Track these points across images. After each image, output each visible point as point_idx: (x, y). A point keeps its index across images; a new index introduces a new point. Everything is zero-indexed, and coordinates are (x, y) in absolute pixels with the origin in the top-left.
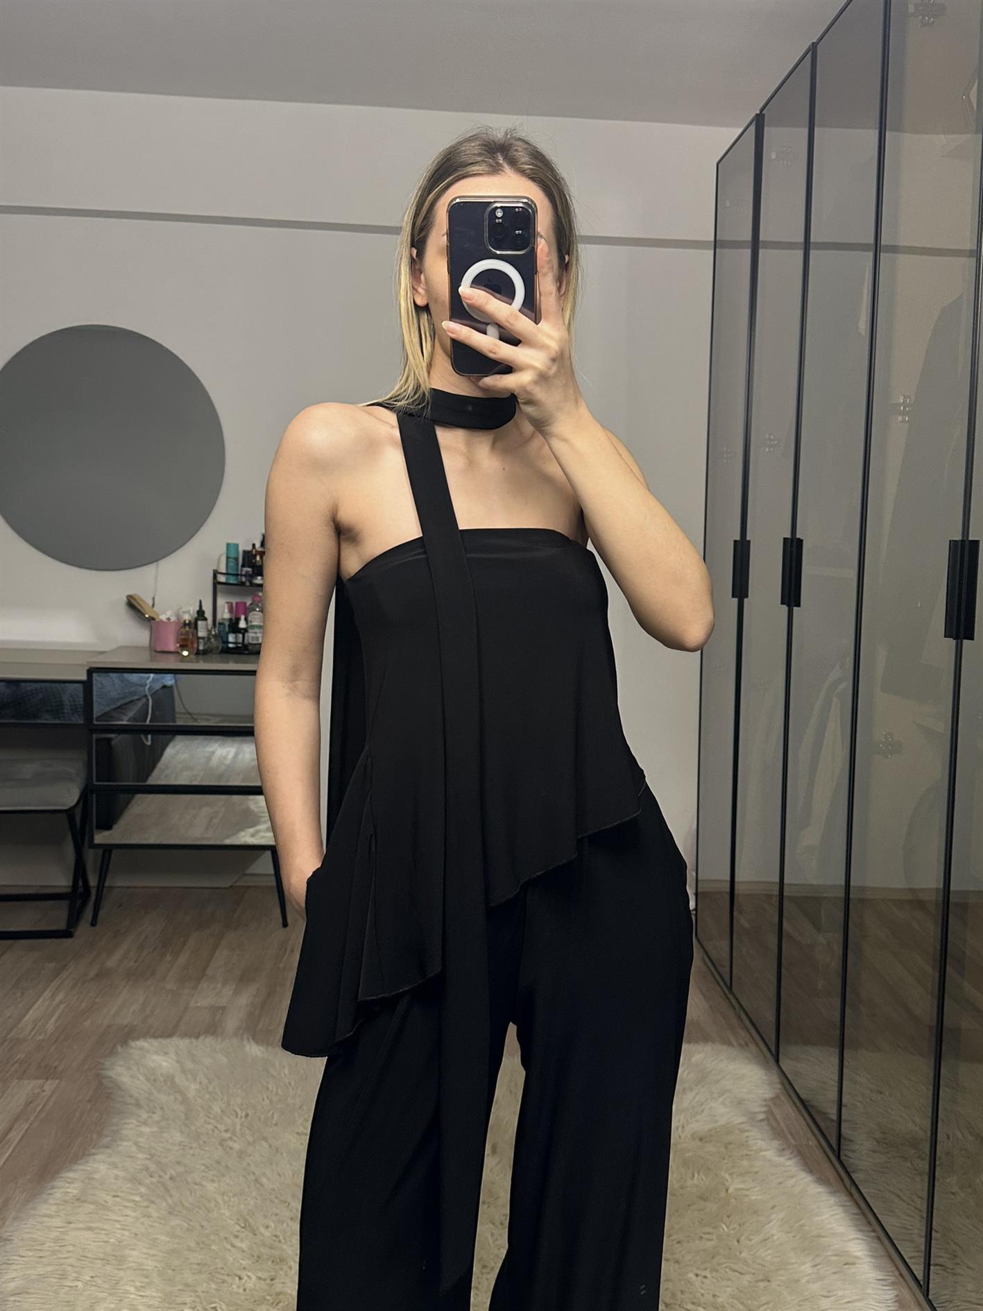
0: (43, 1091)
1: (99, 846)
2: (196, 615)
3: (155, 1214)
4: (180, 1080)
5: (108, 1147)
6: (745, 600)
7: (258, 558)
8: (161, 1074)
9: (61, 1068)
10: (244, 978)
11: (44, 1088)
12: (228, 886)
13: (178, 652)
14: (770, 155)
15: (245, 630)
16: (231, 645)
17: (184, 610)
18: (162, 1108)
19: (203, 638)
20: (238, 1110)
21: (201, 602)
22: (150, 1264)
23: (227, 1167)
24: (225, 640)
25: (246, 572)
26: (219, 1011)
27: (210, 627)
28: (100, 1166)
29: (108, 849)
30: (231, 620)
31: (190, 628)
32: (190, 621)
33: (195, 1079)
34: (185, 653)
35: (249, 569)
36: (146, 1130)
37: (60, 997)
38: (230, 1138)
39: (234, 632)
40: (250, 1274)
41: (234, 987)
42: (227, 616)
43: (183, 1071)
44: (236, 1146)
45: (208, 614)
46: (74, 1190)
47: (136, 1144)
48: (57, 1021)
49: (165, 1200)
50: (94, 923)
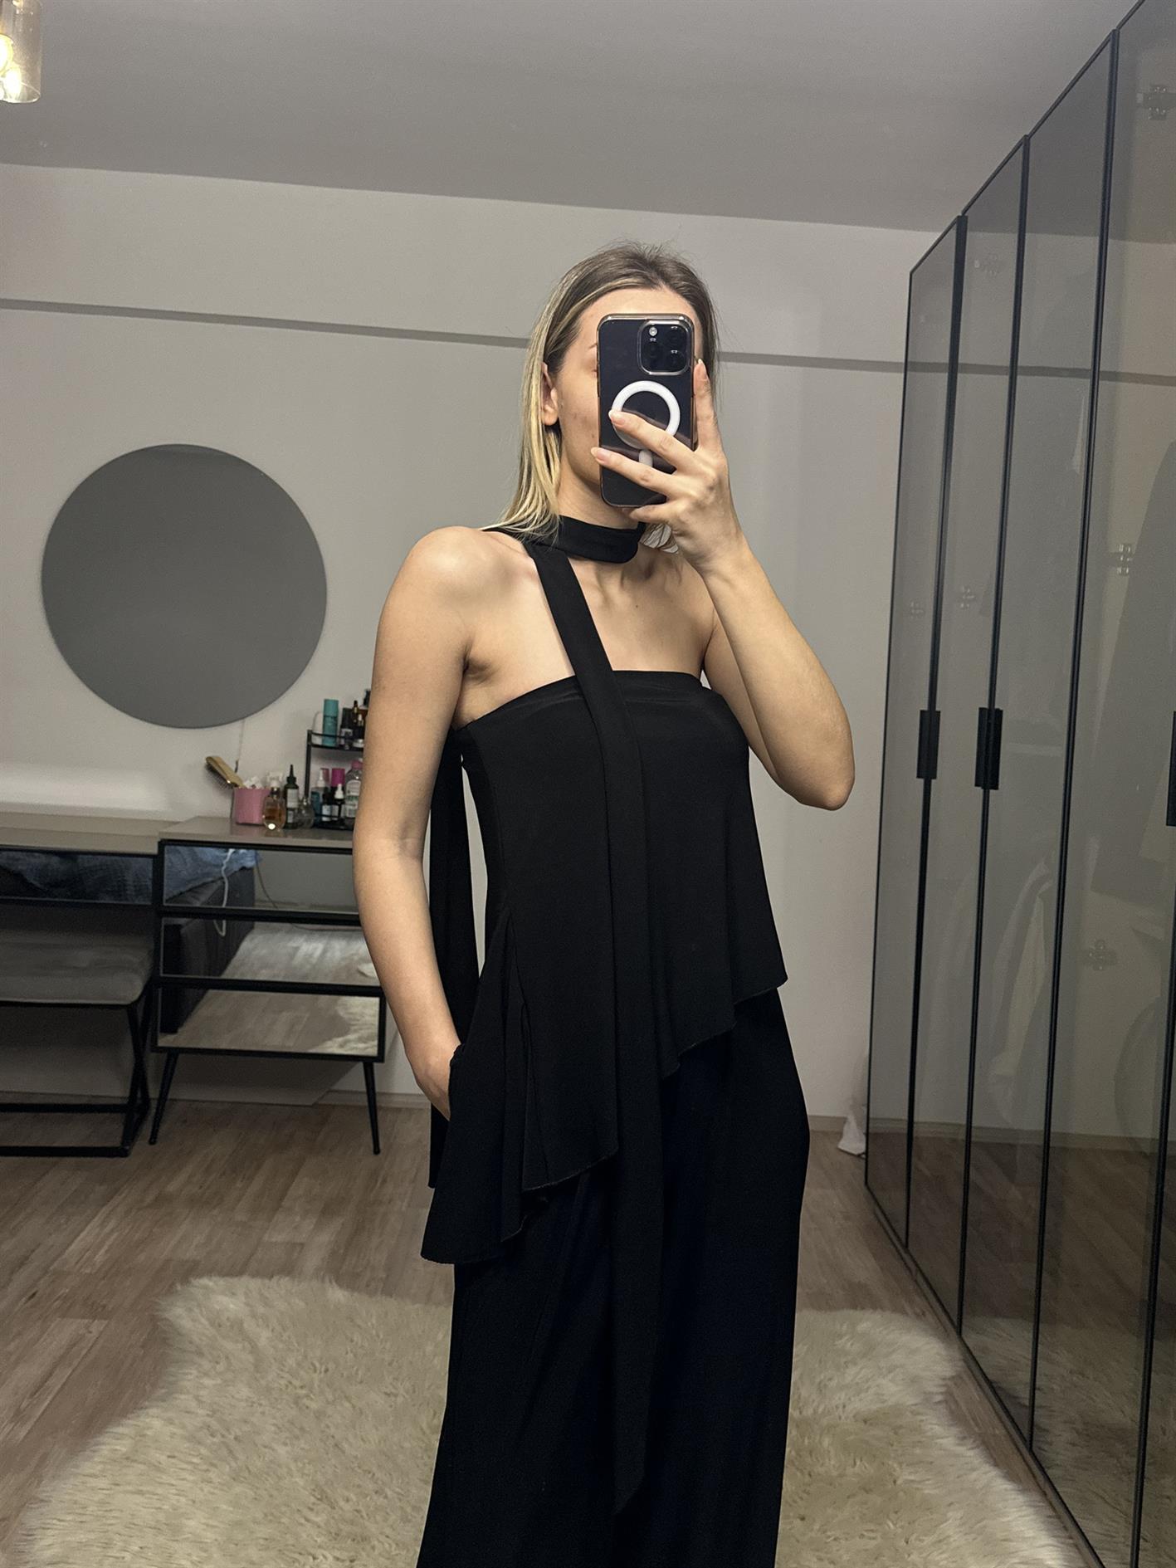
0: (91, 1332)
1: (164, 1049)
2: (286, 783)
3: (216, 1480)
4: (249, 1325)
5: (164, 1401)
6: (933, 781)
7: (360, 718)
8: (228, 1319)
9: (110, 1307)
10: (328, 1210)
11: (90, 1330)
12: (310, 1103)
13: (263, 825)
14: (973, 264)
15: (342, 802)
16: (324, 819)
17: (272, 775)
18: (227, 1358)
19: (293, 810)
20: (317, 1365)
21: (292, 766)
22: (209, 1536)
23: (302, 1429)
24: (318, 812)
25: (346, 733)
26: (297, 1247)
27: (301, 798)
28: (153, 1421)
29: (173, 1053)
30: (326, 789)
31: (278, 797)
32: (278, 789)
33: (267, 1326)
34: (272, 826)
35: (349, 731)
36: (207, 1381)
37: (112, 1224)
38: (307, 1396)
39: (328, 804)
40: (326, 1553)
41: (314, 1221)
42: (321, 784)
43: (254, 1316)
44: (314, 1406)
45: (300, 782)
46: (123, 1447)
47: (197, 1398)
48: (106, 1252)
49: (229, 1464)
50: (153, 1140)
